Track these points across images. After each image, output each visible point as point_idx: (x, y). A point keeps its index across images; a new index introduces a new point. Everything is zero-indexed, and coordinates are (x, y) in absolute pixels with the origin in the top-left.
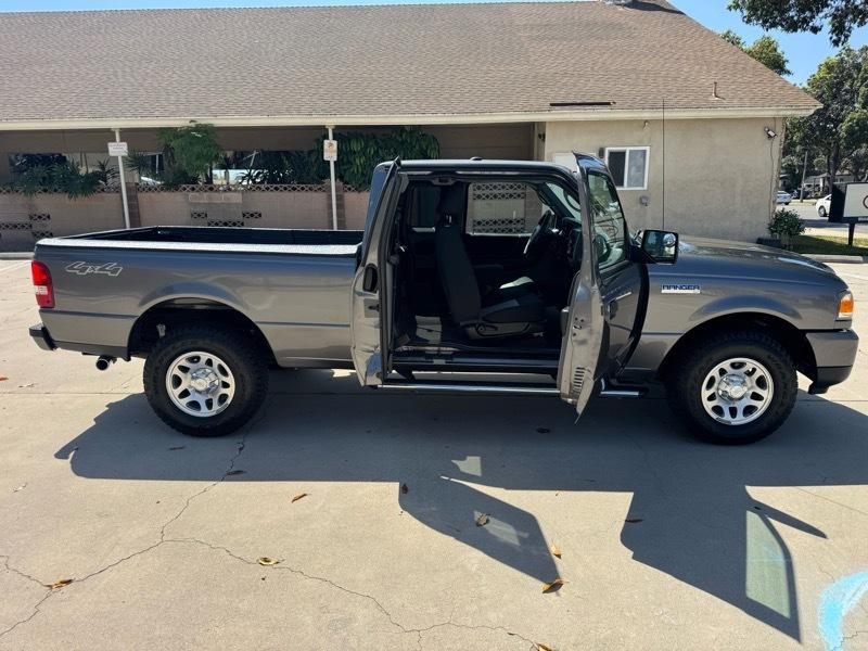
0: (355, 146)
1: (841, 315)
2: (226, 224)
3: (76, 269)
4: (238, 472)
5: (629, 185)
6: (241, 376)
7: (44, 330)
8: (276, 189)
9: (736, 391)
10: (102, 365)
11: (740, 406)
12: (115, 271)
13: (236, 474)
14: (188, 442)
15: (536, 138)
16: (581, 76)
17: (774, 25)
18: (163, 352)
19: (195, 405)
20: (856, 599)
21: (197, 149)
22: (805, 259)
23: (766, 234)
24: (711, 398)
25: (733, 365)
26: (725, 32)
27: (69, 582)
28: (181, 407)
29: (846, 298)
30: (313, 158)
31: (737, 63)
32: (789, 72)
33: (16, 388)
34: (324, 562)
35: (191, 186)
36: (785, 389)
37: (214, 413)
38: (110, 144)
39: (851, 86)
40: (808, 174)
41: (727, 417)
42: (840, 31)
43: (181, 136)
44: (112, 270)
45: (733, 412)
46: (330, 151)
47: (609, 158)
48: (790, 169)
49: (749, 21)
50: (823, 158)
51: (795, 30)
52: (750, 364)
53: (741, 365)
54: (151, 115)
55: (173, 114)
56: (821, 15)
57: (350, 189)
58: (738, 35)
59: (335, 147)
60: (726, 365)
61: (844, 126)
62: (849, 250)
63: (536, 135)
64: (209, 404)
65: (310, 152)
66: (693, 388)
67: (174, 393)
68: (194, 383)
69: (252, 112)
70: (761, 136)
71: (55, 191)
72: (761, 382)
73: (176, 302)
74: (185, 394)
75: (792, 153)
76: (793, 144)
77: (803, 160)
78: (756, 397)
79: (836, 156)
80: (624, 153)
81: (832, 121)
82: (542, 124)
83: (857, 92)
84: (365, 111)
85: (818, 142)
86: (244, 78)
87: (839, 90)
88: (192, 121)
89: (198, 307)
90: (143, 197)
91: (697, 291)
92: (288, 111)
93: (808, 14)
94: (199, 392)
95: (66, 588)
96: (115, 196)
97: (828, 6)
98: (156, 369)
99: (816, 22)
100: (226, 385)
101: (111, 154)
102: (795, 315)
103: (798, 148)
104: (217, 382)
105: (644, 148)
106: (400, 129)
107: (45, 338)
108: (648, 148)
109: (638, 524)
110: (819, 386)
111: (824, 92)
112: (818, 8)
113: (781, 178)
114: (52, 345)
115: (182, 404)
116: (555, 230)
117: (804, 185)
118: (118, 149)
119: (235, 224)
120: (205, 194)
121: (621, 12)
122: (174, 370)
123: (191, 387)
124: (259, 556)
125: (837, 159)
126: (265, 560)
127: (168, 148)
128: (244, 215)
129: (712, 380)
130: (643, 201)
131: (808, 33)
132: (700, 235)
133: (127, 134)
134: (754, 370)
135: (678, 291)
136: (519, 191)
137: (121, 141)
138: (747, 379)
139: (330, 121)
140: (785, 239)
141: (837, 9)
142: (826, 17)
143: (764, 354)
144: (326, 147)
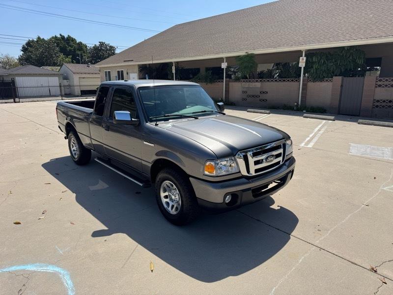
1: (206, 173)
24: (166, 197)
28: (73, 154)
35: (243, 80)
38: (222, 63)
45: (172, 207)
46: (302, 62)
57: (310, 81)
59: (305, 60)
67: (72, 149)
88: (246, 53)
91: (153, 145)
92: (283, 45)
101: (222, 67)
122: (72, 143)
128: (261, 92)
129: (165, 188)
135: (148, 144)
137: (226, 62)
139: (304, 48)
144: (301, 60)
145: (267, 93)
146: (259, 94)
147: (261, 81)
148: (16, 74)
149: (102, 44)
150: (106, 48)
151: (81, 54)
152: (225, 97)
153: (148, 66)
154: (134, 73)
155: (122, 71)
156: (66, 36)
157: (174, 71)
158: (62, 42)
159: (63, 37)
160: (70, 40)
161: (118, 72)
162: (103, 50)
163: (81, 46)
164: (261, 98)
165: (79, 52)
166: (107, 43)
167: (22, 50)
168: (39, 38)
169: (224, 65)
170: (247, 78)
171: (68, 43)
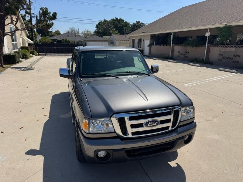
101: (206, 36)
120: (224, 48)
137: (209, 32)
145: (240, 56)
146: (233, 57)
147: (235, 47)
148: (87, 40)
149: (138, 22)
150: (140, 24)
151: (125, 29)
152: (206, 58)
153: (157, 35)
154: (147, 40)
155: (141, 39)
156: (119, 18)
157: (172, 39)
158: (116, 22)
159: (117, 19)
160: (121, 20)
161: (139, 39)
162: (138, 26)
163: (126, 24)
164: (234, 60)
165: (124, 28)
166: (140, 21)
167: (96, 27)
168: (105, 20)
169: (207, 34)
170: (224, 44)
171: (119, 23)
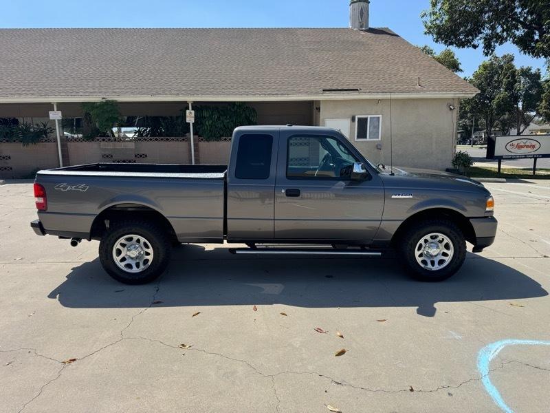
0: (206, 114)
1: (488, 209)
2: (124, 161)
3: (61, 187)
4: (158, 302)
5: (370, 138)
6: (158, 248)
7: (40, 223)
8: (156, 140)
9: (434, 251)
10: (74, 244)
11: (436, 260)
12: (84, 188)
13: (157, 303)
14: (126, 287)
15: (315, 110)
16: (340, 73)
17: (451, 44)
18: (111, 236)
19: (129, 266)
20: (496, 353)
21: (106, 115)
22: (471, 180)
23: (451, 166)
24: (421, 256)
25: (432, 237)
26: (424, 46)
27: (74, 360)
28: (121, 267)
29: (490, 200)
30: (180, 120)
31: (431, 66)
32: (461, 71)
33: (12, 261)
34: (216, 345)
35: (102, 138)
36: (460, 250)
37: (141, 270)
38: (50, 112)
39: (498, 78)
40: (475, 130)
41: (430, 266)
42: (489, 48)
43: (97, 107)
44: (82, 188)
45: (433, 263)
46: (190, 117)
47: (358, 122)
48: (465, 127)
49: (437, 41)
50: (484, 121)
51: (464, 47)
52: (441, 236)
53: (436, 237)
54: (77, 94)
55: (91, 94)
56: (478, 38)
57: (202, 140)
58: (431, 48)
59: (193, 115)
60: (428, 237)
61: (495, 102)
62: (498, 175)
63: (315, 108)
64: (138, 265)
65: (177, 117)
66: (410, 250)
67: (117, 259)
68: (129, 253)
69: (141, 93)
70: (445, 108)
71: (15, 141)
72: (447, 246)
73: (118, 206)
74: (123, 260)
75: (466, 118)
76: (466, 112)
77: (472, 121)
78: (445, 254)
79: (491, 119)
80: (366, 119)
81: (488, 99)
82: (318, 102)
83: (501, 82)
84: (212, 93)
85: (480, 111)
86: (135, 72)
87: (491, 80)
88: (103, 98)
89: (130, 209)
90: (71, 145)
91: (411, 197)
92: (164, 93)
93: (470, 37)
94: (132, 258)
95: (73, 363)
96: (52, 144)
97: (481, 33)
98: (107, 245)
99: (475, 42)
100: (148, 254)
101: (51, 118)
102: (464, 209)
103: (469, 115)
104: (142, 253)
105: (378, 116)
106: (233, 104)
107: (40, 228)
108: (380, 116)
109: (384, 322)
110: (478, 248)
111: (483, 82)
112: (476, 34)
113: (460, 133)
114: (43, 232)
115: (122, 265)
116: (331, 164)
117: (473, 136)
118: (56, 115)
119: (130, 162)
120: (111, 143)
121: (363, 35)
122: (117, 246)
123: (127, 255)
124: (179, 344)
125: (492, 122)
126: (183, 345)
127: (87, 114)
128: (136, 156)
129: (421, 245)
130: (378, 147)
131: (471, 48)
132: (413, 167)
133: (62, 106)
134: (443, 240)
135: (401, 197)
136: (305, 141)
137: (58, 110)
138: (440, 245)
139: (190, 99)
140: (462, 169)
141: (487, 35)
142: (481, 39)
143: (448, 231)
144: (187, 114)
145: (146, 156)
146: (134, 158)
